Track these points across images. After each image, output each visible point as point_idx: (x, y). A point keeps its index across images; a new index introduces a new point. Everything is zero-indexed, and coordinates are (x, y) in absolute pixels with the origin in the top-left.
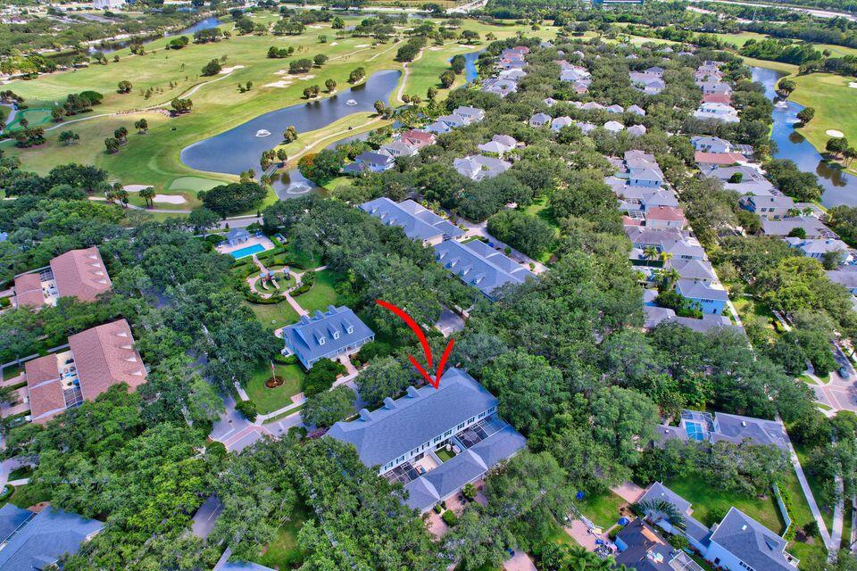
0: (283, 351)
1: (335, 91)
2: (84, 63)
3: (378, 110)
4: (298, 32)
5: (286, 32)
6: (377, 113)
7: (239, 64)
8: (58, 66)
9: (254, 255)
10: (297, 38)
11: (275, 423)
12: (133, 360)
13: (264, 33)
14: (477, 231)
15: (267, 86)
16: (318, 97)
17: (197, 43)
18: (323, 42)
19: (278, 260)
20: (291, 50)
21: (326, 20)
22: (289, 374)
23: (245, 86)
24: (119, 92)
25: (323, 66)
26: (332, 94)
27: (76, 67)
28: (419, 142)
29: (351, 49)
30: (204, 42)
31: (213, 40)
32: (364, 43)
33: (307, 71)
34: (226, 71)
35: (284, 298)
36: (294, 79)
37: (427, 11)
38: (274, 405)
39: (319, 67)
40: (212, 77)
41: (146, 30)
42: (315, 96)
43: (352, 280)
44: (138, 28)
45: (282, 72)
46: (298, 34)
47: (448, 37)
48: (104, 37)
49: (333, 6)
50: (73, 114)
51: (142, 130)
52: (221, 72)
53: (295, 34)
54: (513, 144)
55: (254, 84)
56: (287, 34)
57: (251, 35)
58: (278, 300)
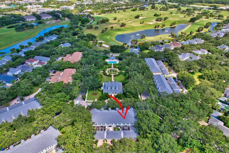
0: (101, 88)
1: (165, 27)
2: (112, 12)
3: (172, 34)
4: (166, 10)
5: (163, 10)
6: (171, 35)
7: (145, 16)
8: (106, 12)
9: (112, 64)
10: (165, 12)
11: (88, 103)
12: (71, 78)
13: (157, 9)
14: (175, 75)
15: (148, 23)
16: (159, 28)
17: (139, 10)
18: (171, 14)
19: (117, 66)
20: (160, 15)
21: (176, 8)
22: (99, 93)
23: (142, 22)
24: (114, 19)
25: (166, 20)
26: (163, 28)
27: (110, 13)
28: (176, 46)
29: (178, 17)
30: (141, 10)
31: (143, 10)
32: (183, 15)
33: (161, 21)
34: (141, 18)
35: (111, 76)
36: (156, 22)
37: (212, 7)
38: (91, 99)
39: (165, 20)
40: (137, 19)
41: (130, 6)
42: (158, 28)
43: (127, 77)
44: (128, 5)
45: (154, 20)
46: (166, 11)
47: (212, 16)
48: (120, 7)
49: (182, 4)
50: (101, 23)
51: (112, 29)
52: (139, 18)
53: (165, 11)
54: (206, 52)
55: (145, 22)
56: (163, 11)
57: (154, 10)
58: (110, 76)
